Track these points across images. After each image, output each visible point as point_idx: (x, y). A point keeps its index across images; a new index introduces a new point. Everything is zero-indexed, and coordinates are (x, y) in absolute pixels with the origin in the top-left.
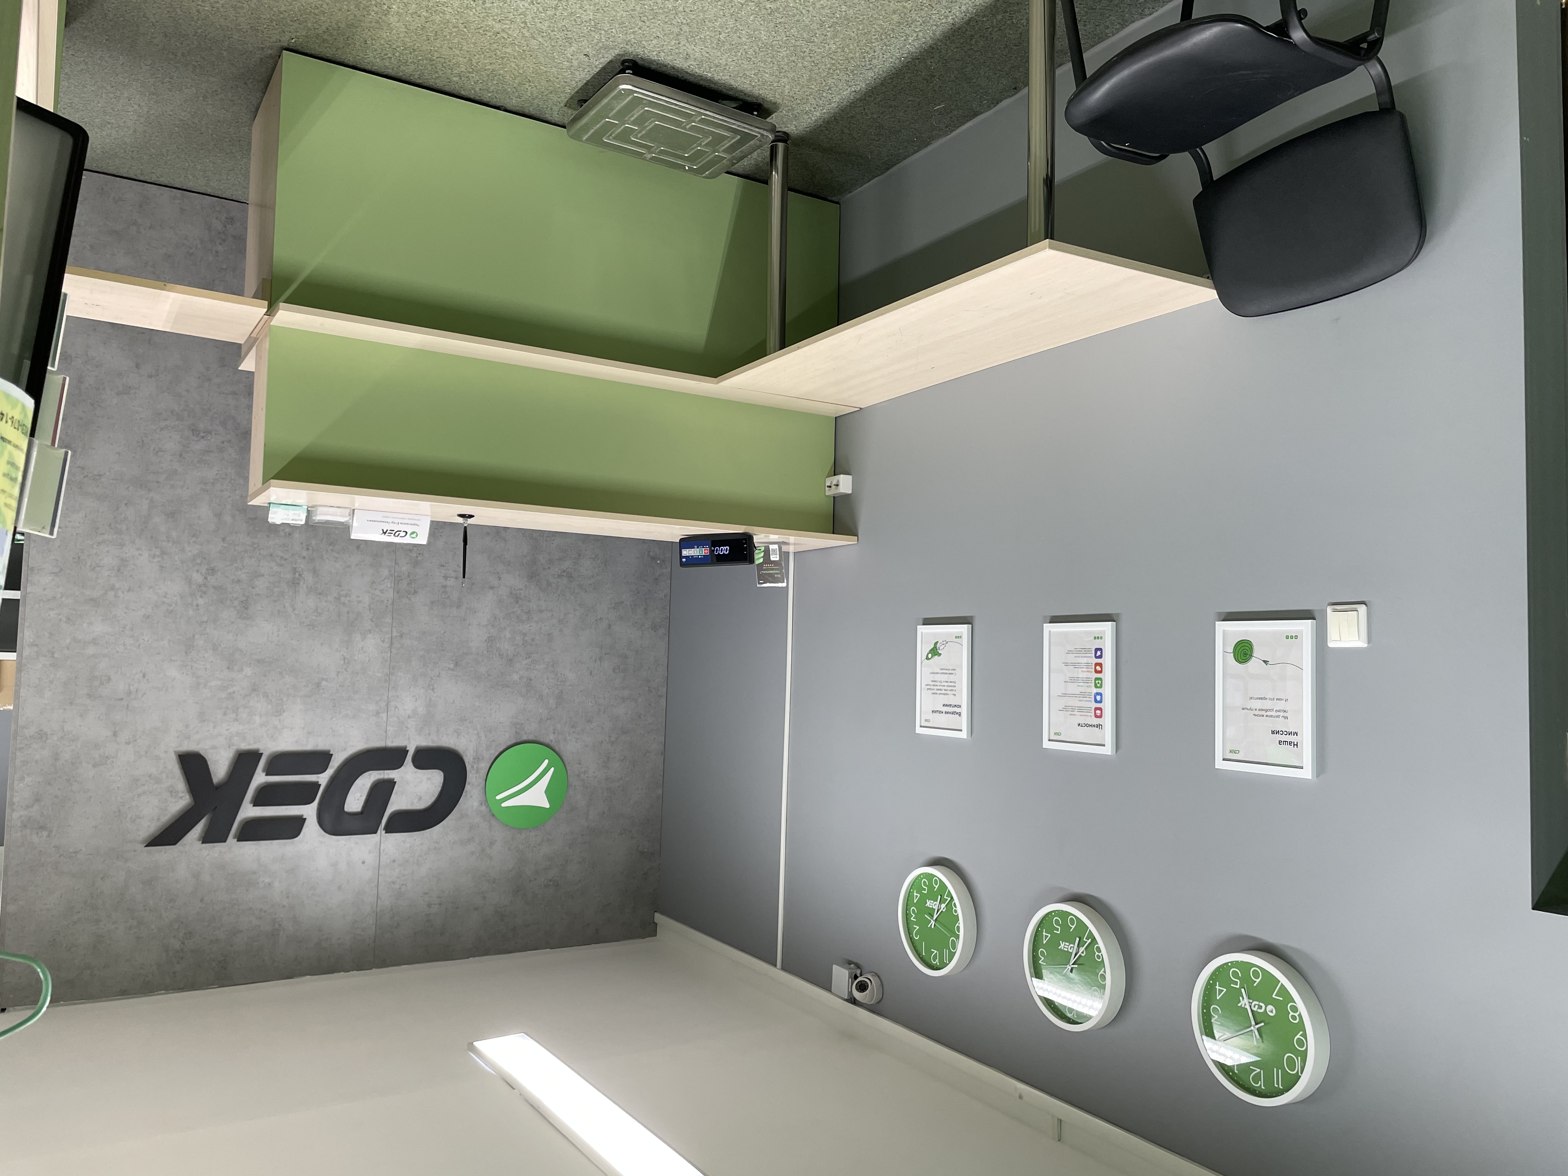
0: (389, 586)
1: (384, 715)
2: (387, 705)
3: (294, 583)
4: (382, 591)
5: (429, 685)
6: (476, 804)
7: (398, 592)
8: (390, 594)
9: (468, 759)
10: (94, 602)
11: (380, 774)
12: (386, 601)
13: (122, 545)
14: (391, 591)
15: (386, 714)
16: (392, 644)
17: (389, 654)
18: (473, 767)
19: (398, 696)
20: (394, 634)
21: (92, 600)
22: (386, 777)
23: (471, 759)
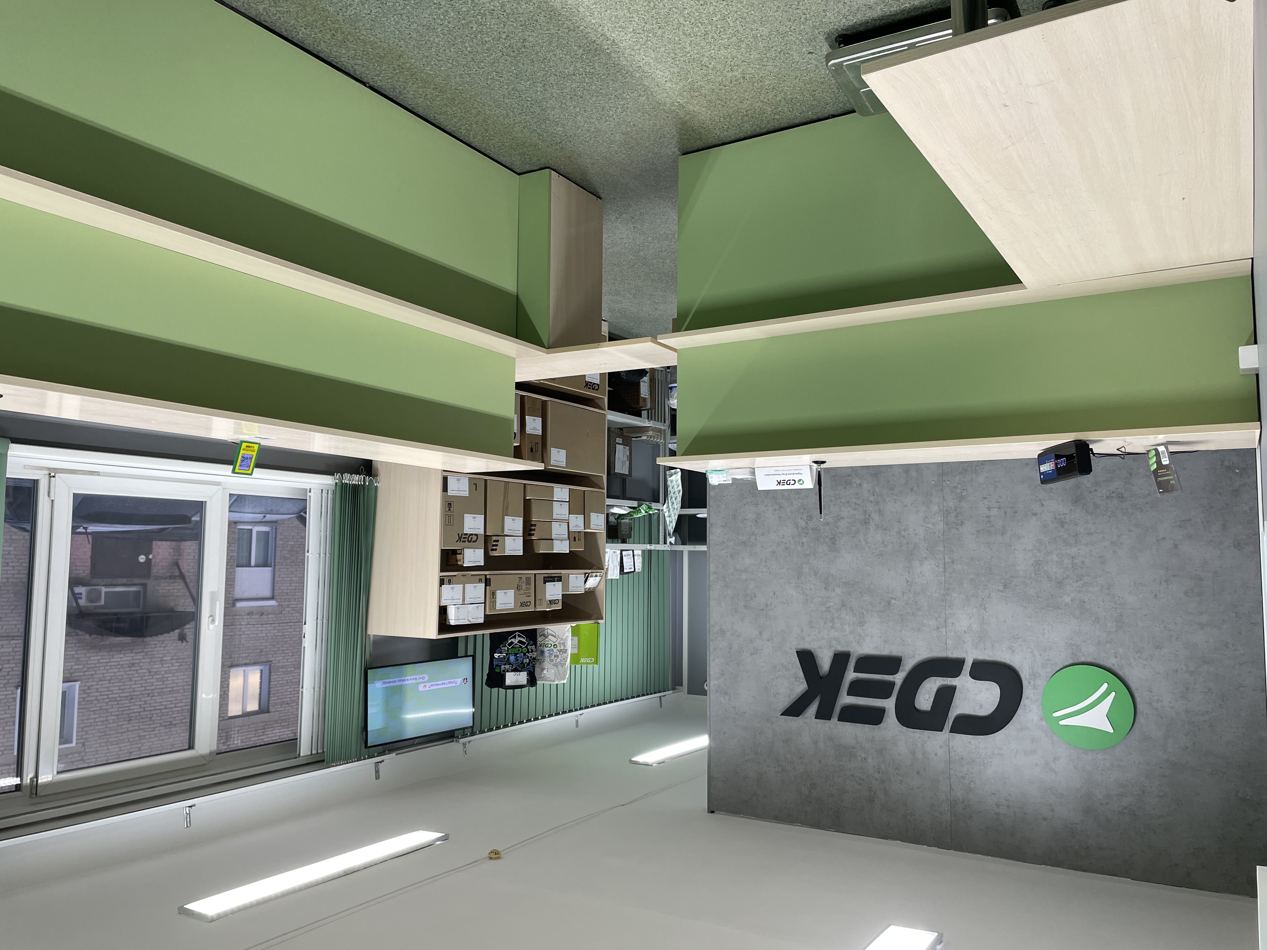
0: (939, 519)
1: (944, 630)
2: (945, 621)
3: (866, 522)
4: (934, 524)
5: (981, 605)
6: (1036, 718)
7: (947, 524)
8: (941, 526)
9: (1024, 675)
10: (744, 543)
11: (945, 681)
12: (937, 533)
13: (757, 504)
14: (942, 523)
15: (945, 629)
16: (945, 568)
17: (943, 578)
18: (1029, 683)
19: (954, 614)
20: (947, 560)
21: (743, 542)
22: (949, 683)
23: (1028, 675)
